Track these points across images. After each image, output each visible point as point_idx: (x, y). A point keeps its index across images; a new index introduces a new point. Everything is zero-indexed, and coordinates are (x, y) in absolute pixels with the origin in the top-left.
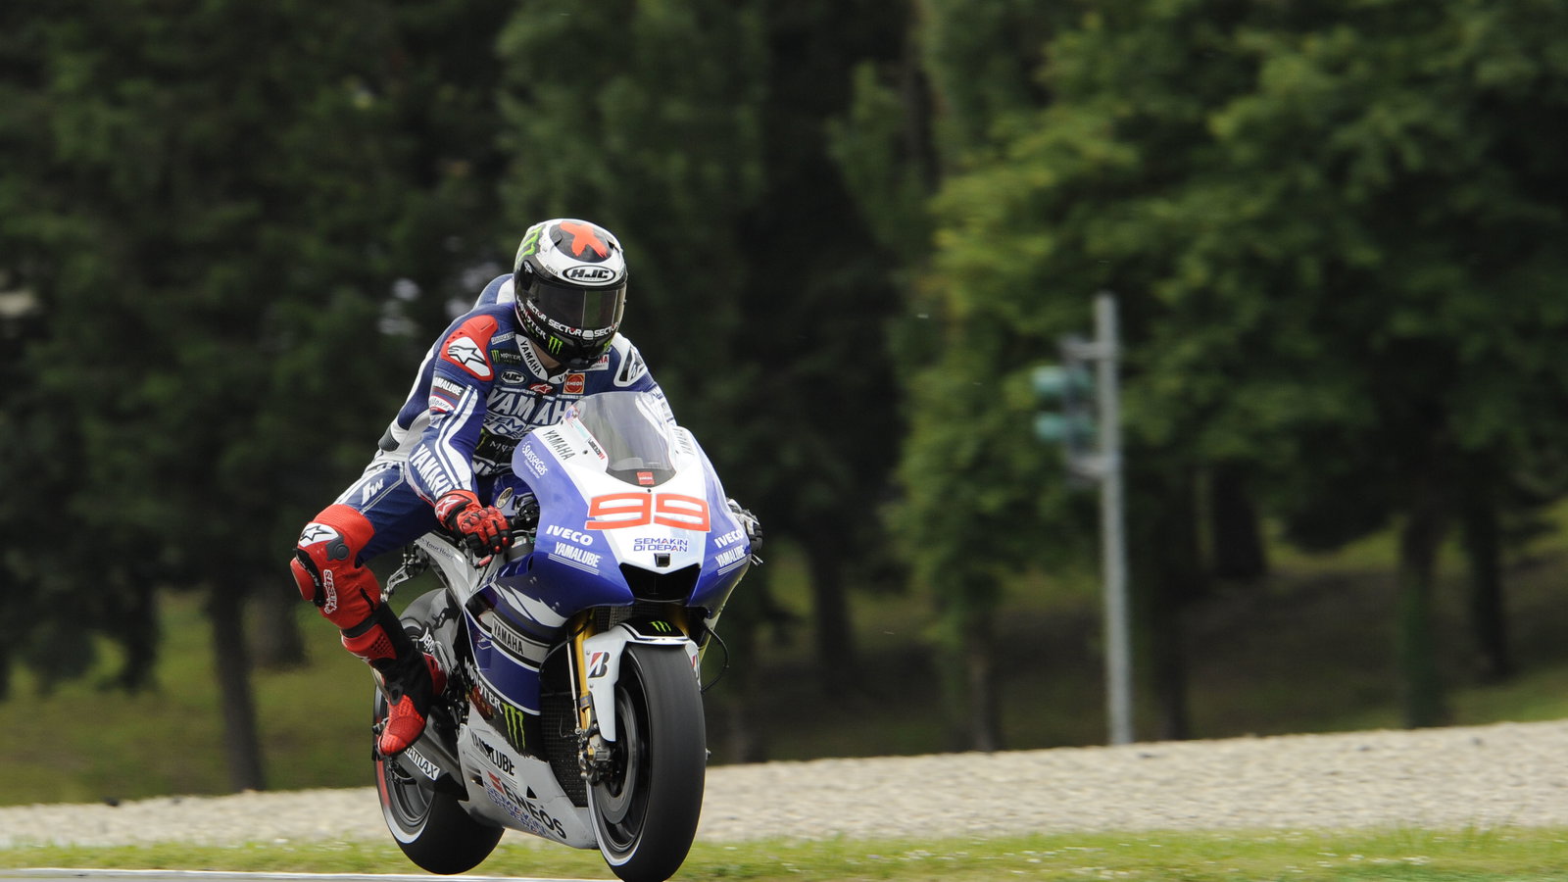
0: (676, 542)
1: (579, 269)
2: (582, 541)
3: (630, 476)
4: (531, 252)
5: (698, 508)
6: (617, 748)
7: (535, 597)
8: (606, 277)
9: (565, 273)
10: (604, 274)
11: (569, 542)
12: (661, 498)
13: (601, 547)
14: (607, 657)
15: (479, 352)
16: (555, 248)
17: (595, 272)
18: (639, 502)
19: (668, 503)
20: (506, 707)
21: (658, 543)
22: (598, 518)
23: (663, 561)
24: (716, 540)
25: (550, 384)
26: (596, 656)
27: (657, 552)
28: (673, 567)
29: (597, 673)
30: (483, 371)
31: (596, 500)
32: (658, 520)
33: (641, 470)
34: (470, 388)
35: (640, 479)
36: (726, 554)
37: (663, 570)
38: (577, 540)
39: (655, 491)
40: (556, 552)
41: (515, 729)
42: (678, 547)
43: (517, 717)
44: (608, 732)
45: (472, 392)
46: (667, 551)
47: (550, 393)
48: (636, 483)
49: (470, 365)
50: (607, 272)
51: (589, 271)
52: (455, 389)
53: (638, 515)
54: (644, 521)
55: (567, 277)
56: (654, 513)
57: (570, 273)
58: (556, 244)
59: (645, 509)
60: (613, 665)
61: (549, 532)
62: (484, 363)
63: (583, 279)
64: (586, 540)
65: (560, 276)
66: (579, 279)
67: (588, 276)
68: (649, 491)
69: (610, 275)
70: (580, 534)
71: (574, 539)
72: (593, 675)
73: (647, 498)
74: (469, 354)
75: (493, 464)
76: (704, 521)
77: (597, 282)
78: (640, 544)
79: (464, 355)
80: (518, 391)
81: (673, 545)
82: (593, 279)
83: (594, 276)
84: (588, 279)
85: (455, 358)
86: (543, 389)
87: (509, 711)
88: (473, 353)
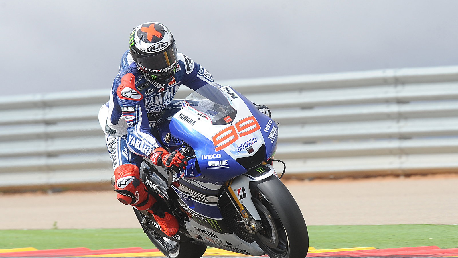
0: (252, 140)
1: (153, 47)
2: (217, 157)
3: (222, 122)
4: (133, 44)
5: (252, 121)
6: (263, 221)
7: (207, 182)
8: (164, 46)
9: (147, 50)
10: (163, 45)
11: (212, 160)
12: (238, 124)
13: (226, 157)
14: (243, 189)
15: (133, 91)
16: (141, 41)
17: (159, 45)
18: (230, 131)
19: (241, 126)
20: (208, 220)
21: (246, 144)
22: (219, 145)
23: (251, 150)
24: (265, 130)
25: (163, 87)
26: (239, 190)
27: (247, 148)
28: (256, 150)
29: (243, 196)
30: (139, 97)
31: (214, 138)
32: (242, 135)
33: (224, 118)
34: (137, 106)
35: (226, 120)
36: (271, 134)
37: (253, 154)
38: (215, 158)
39: (234, 123)
40: (209, 166)
41: (215, 226)
42: (253, 142)
43: (214, 222)
44: (257, 217)
45: (138, 108)
46: (251, 146)
47: (165, 89)
48: (225, 123)
49: (133, 97)
50: (164, 43)
51: (157, 46)
52: (132, 109)
53: (233, 137)
54: (236, 138)
55: (149, 51)
56: (238, 133)
57: (149, 50)
58: (141, 39)
59: (234, 133)
60: (248, 192)
61: (202, 159)
62: (137, 94)
63: (155, 50)
64: (219, 156)
65: (146, 52)
66: (154, 51)
67: (157, 48)
68: (232, 124)
69: (166, 44)
70: (215, 155)
71: (213, 158)
72: (241, 198)
73: (232, 128)
74: (130, 93)
75: (155, 122)
76: (257, 125)
77: (161, 49)
78: (239, 149)
79: (129, 95)
80: (153, 95)
81: (251, 142)
82: (159, 49)
83: (159, 47)
84: (158, 49)
85: (126, 97)
86: (162, 90)
87: (210, 221)
88: (132, 92)
